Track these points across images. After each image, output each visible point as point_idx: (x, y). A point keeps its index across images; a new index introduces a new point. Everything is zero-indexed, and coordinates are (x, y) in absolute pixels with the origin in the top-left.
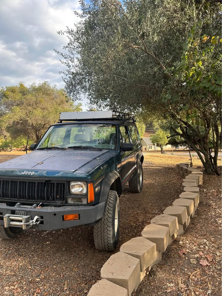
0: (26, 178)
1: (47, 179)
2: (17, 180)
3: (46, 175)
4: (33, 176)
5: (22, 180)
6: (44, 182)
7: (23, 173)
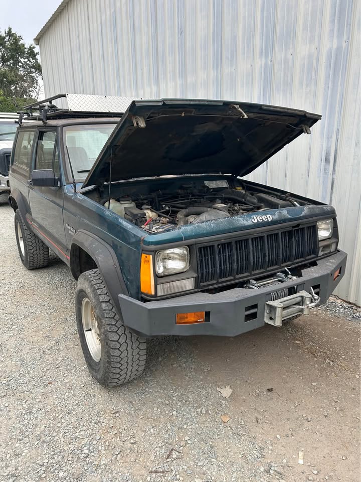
2: (248, 237)
3: (290, 217)
4: (273, 222)
5: (256, 235)
6: (290, 229)
7: (253, 220)
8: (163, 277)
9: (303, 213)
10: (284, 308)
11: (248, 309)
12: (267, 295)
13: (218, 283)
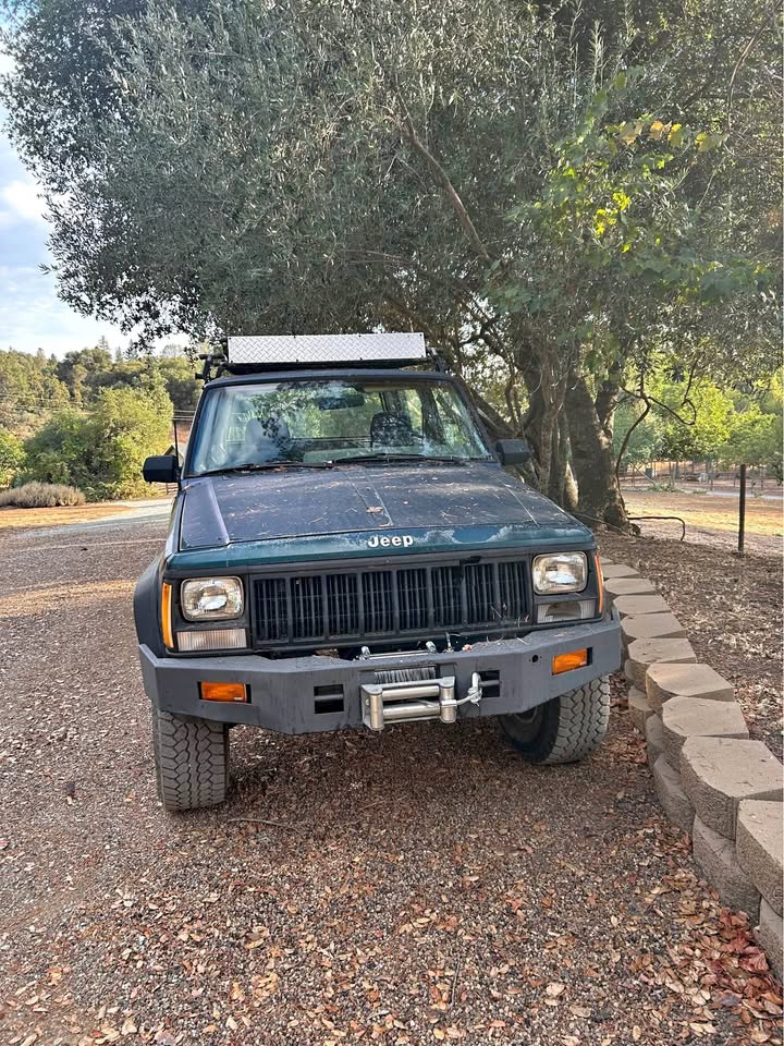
0: (387, 560)
1: (467, 555)
2: (353, 570)
3: (456, 542)
4: (413, 550)
5: (372, 568)
6: (457, 564)
7: (370, 543)
8: (193, 623)
9: (494, 537)
10: (388, 703)
11: (317, 691)
12: (363, 671)
13: (291, 644)
